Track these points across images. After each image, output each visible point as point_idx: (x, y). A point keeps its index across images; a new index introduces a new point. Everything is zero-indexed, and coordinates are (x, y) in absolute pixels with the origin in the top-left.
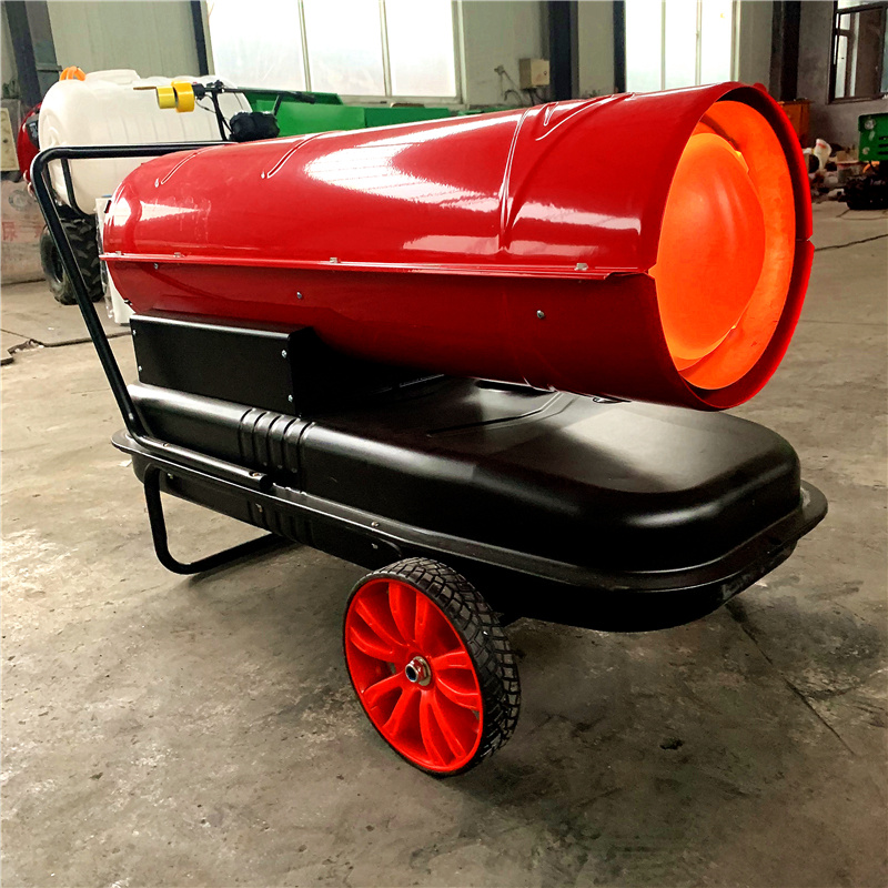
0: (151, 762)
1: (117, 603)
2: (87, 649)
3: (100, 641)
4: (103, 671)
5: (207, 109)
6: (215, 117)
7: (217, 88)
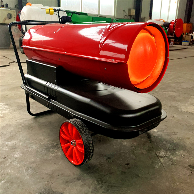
0: (17, 156)
1: (18, 121)
2: (9, 130)
3: (12, 129)
4: (11, 135)
5: (56, 14)
6: (58, 16)
7: (59, 10)
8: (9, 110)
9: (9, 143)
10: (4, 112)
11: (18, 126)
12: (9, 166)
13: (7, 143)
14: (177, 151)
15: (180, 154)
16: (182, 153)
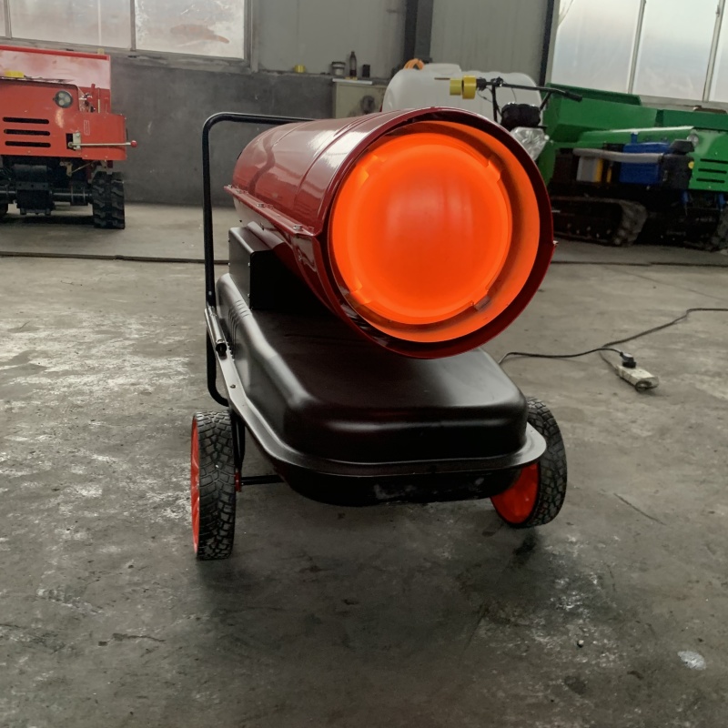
2: (130, 428)
3: (142, 426)
4: (123, 442)
5: (485, 98)
6: (491, 105)
7: (497, 83)
8: (181, 377)
9: (100, 458)
10: (164, 381)
11: (163, 423)
12: (48, 510)
13: (95, 456)
14: (581, 621)
15: (581, 634)
16: (591, 634)
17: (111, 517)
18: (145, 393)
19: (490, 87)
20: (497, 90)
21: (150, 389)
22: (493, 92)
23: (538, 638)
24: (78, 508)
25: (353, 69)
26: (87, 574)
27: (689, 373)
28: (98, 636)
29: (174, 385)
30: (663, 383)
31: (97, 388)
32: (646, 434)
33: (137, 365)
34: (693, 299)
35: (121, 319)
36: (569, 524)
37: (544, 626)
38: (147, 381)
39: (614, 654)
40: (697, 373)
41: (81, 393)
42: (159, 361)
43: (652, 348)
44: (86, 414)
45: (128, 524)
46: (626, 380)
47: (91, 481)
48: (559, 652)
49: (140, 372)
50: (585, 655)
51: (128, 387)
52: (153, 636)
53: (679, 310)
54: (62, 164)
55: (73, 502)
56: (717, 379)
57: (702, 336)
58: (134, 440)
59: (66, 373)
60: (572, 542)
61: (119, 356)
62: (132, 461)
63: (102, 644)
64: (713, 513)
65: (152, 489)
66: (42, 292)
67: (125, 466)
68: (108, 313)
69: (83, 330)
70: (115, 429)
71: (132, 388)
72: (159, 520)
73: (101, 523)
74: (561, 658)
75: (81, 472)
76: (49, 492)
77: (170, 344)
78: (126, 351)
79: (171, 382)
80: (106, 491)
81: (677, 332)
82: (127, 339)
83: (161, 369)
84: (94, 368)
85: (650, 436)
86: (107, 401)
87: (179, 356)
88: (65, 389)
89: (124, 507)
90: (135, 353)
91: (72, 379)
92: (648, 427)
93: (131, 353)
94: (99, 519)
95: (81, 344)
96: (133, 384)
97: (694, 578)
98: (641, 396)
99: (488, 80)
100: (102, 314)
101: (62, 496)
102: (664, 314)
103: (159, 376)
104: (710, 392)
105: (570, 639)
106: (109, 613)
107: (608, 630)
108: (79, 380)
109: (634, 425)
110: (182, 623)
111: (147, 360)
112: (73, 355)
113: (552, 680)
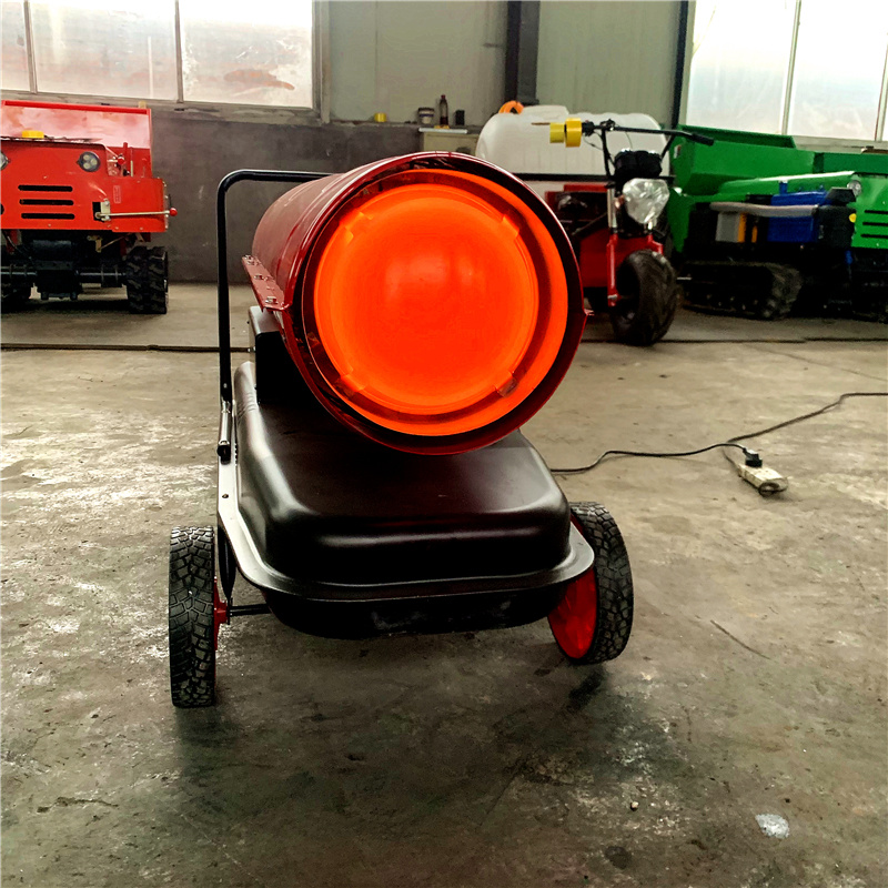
0: (58, 629)
5: (593, 145)
6: (602, 153)
7: (607, 126)
12: (10, 649)
14: (640, 779)
15: (638, 794)
16: (650, 796)
17: (84, 657)
18: (155, 508)
19: (600, 132)
20: (608, 134)
21: (161, 503)
22: (603, 137)
23: (581, 800)
24: (46, 647)
25: (444, 115)
26: (40, 726)
27: (831, 472)
28: (39, 802)
29: (190, 499)
30: (794, 485)
31: (98, 503)
32: (763, 547)
33: (150, 475)
34: (852, 382)
35: (142, 420)
36: (646, 658)
37: (592, 784)
38: (159, 493)
39: (675, 818)
40: (842, 472)
41: (77, 509)
42: (178, 469)
43: (789, 442)
44: (78, 534)
45: (102, 665)
46: (747, 482)
47: (69, 614)
48: (605, 817)
49: (152, 483)
50: (638, 820)
51: (134, 501)
52: (104, 800)
53: (831, 395)
54: (90, 238)
55: (41, 640)
56: (866, 479)
57: (856, 426)
58: (131, 563)
59: (63, 486)
60: (645, 681)
61: (130, 465)
62: (123, 589)
63: (42, 810)
64: (832, 642)
65: (140, 624)
66: (54, 390)
67: (112, 596)
68: (127, 413)
69: (94, 435)
70: (109, 551)
71: (139, 502)
72: (141, 660)
73: (70, 664)
74: (606, 825)
75: (58, 604)
76: (15, 628)
77: (196, 449)
78: (140, 459)
79: (189, 494)
80: (85, 625)
81: (826, 422)
82: (145, 444)
83: (179, 479)
84: (97, 480)
85: (768, 550)
86: (106, 518)
87: (203, 463)
88: (59, 505)
89: (102, 645)
90: (150, 461)
91: (69, 493)
92: (768, 539)
93: (145, 461)
94: (68, 659)
95: (88, 451)
96: (141, 498)
97: (793, 723)
98: (765, 501)
99: (597, 123)
100: (120, 415)
101: (29, 632)
102: (811, 400)
103: (173, 487)
104: (855, 495)
105: (622, 800)
106: (58, 772)
107: (671, 789)
108: (76, 494)
109: (751, 537)
110: (144, 785)
111: (163, 469)
112: (75, 465)
113: (589, 851)
